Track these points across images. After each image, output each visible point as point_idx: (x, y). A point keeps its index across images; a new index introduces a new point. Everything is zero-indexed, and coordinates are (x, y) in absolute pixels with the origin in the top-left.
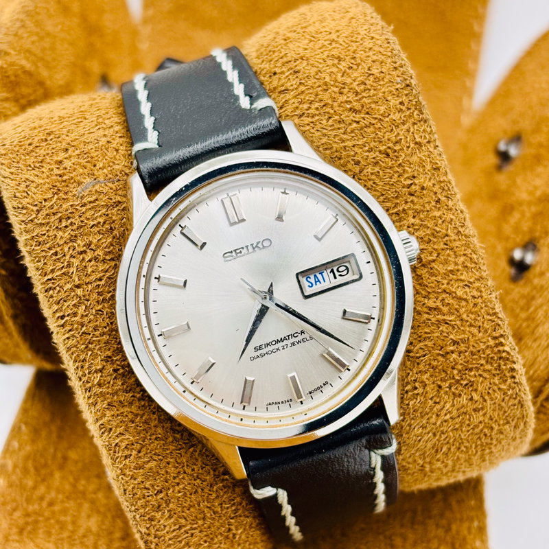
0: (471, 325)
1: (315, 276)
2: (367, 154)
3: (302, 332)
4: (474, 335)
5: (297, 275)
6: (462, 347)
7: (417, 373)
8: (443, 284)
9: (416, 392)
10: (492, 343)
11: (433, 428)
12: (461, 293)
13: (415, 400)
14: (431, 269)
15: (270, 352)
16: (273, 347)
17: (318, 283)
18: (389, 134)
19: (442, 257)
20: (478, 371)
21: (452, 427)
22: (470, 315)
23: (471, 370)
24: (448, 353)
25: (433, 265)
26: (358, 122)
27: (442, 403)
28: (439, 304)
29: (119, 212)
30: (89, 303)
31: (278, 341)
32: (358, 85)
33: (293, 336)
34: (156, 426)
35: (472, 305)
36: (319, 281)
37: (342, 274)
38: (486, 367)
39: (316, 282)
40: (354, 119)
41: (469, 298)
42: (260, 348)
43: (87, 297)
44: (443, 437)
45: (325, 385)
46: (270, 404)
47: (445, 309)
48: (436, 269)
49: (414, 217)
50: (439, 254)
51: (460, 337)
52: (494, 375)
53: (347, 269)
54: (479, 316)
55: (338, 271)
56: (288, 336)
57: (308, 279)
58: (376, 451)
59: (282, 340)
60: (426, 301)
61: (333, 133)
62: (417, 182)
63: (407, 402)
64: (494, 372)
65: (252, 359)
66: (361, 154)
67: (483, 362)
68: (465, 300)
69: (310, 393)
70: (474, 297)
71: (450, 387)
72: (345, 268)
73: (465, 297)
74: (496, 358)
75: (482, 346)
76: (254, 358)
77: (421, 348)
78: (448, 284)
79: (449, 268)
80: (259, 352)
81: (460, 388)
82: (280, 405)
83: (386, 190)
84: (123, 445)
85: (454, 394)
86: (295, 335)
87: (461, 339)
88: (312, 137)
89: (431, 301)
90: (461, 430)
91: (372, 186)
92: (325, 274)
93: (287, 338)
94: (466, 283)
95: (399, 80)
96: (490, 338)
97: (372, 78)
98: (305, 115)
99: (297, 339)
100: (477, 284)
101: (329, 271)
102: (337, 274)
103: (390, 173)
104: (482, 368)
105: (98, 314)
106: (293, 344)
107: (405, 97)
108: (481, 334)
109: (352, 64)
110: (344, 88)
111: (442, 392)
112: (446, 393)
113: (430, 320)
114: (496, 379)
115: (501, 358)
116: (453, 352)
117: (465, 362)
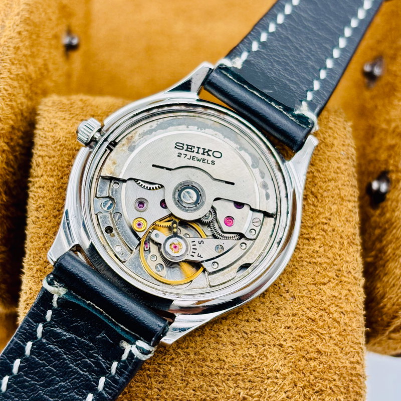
0: (336, 344)
4: (336, 353)
6: (323, 358)
7: (281, 366)
8: (325, 304)
10: (348, 365)
12: (337, 317)
13: (272, 388)
14: (320, 289)
18: (322, 183)
19: (331, 284)
20: (330, 384)
22: (338, 336)
23: (325, 380)
24: (311, 359)
25: (322, 287)
35: (342, 329)
38: (337, 382)
41: (342, 322)
47: (320, 324)
48: (324, 291)
49: (320, 247)
50: (329, 281)
51: (324, 350)
52: (342, 393)
54: (345, 340)
60: (308, 311)
62: (331, 223)
63: (265, 387)
64: (342, 390)
67: (336, 377)
68: (338, 322)
70: (346, 324)
71: (303, 388)
73: (339, 320)
74: (347, 379)
75: (340, 365)
77: (291, 347)
78: (329, 306)
79: (334, 294)
81: (311, 392)
85: (305, 395)
87: (325, 352)
89: (311, 313)
94: (343, 311)
95: (342, 152)
96: (347, 362)
100: (351, 315)
104: (334, 382)
107: (342, 165)
108: (341, 355)
111: (296, 389)
112: (299, 392)
113: (306, 327)
114: (342, 396)
115: (351, 381)
116: (315, 359)
117: (322, 372)
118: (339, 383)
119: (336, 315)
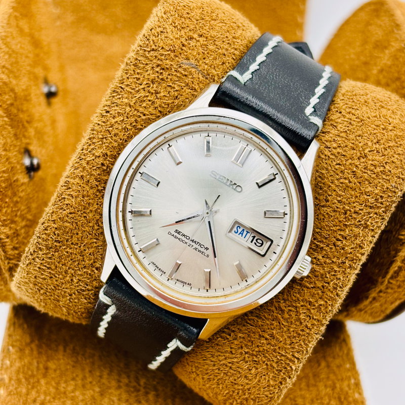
0: (289, 337)
1: (243, 230)
2: (336, 201)
3: (207, 249)
4: (285, 343)
6: (273, 342)
8: (299, 303)
9: (228, 337)
10: (290, 356)
11: (216, 362)
13: (223, 340)
14: (302, 290)
15: (181, 240)
16: (185, 239)
17: (240, 235)
18: (358, 205)
19: (314, 291)
20: (268, 361)
21: (226, 371)
22: (295, 332)
23: (265, 357)
24: (263, 337)
25: (306, 289)
26: (350, 182)
27: (234, 356)
28: (286, 310)
29: (189, 94)
30: (127, 119)
31: (190, 239)
32: (372, 164)
33: (200, 245)
34: (91, 211)
35: (301, 328)
36: (242, 234)
37: (257, 244)
39: (240, 233)
40: (350, 178)
41: (304, 324)
42: (179, 233)
43: (129, 116)
44: (217, 371)
45: (188, 284)
46: (153, 263)
47: (286, 316)
48: (305, 293)
49: (323, 257)
50: (314, 287)
51: (278, 337)
52: (273, 372)
53: (262, 244)
54: (299, 337)
55: (257, 240)
56: (198, 243)
57: (238, 228)
58: (178, 340)
59: (193, 241)
60: (282, 301)
61: (332, 173)
63: (218, 336)
64: (275, 370)
65: (169, 233)
66: (333, 199)
67: (275, 360)
68: (301, 323)
69: (177, 280)
70: (307, 326)
71: (246, 353)
72: (261, 242)
73: (303, 321)
74: (283, 365)
75: (283, 353)
76: (171, 234)
77: (254, 320)
78: (302, 306)
79: (311, 300)
80: (176, 234)
81: (251, 359)
82: (157, 269)
83: (325, 229)
84: (67, 202)
85: (244, 358)
86: (202, 246)
87: (277, 338)
88: (320, 163)
89: (284, 304)
90: (229, 378)
91: (321, 219)
92: (249, 234)
93: (196, 243)
94: (311, 316)
95: (394, 184)
96: (291, 353)
97: (382, 169)
98: (330, 149)
99: (200, 249)
100: (315, 322)
101: (253, 235)
102: (254, 241)
103: (336, 223)
104: (271, 362)
105: (125, 129)
106: (196, 249)
107: (386, 196)
108: (289, 347)
109: (382, 151)
110: (363, 158)
111: (240, 351)
112: (241, 353)
113: (273, 312)
114: (272, 374)
115: (286, 368)
116: (266, 339)
117: (267, 350)
118: (275, 365)
119: (302, 316)
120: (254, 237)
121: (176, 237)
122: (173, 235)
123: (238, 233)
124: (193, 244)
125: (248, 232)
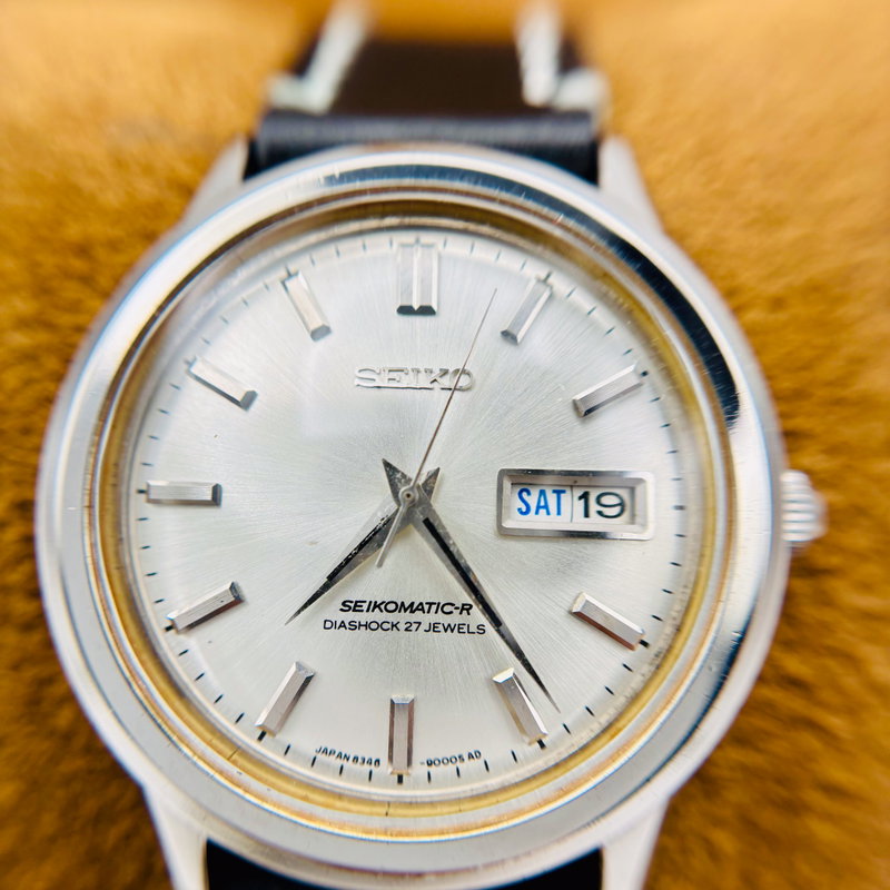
1: (542, 493)
3: (466, 608)
5: (503, 473)
15: (374, 626)
16: (385, 616)
17: (543, 511)
31: (401, 607)
33: (440, 607)
36: (546, 507)
37: (607, 511)
39: (539, 507)
42: (356, 607)
45: (470, 756)
46: (325, 751)
53: (622, 504)
55: (598, 501)
56: (431, 604)
57: (524, 495)
59: (412, 608)
65: (329, 625)
69: (430, 763)
72: (617, 501)
76: (334, 624)
80: (350, 616)
82: (348, 765)
86: (447, 609)
92: (566, 497)
93: (426, 607)
99: (446, 620)
101: (579, 492)
102: (594, 507)
106: (433, 627)
120: (585, 496)
121: (354, 626)
122: (343, 625)
123: (533, 508)
124: (418, 616)
125: (559, 493)
